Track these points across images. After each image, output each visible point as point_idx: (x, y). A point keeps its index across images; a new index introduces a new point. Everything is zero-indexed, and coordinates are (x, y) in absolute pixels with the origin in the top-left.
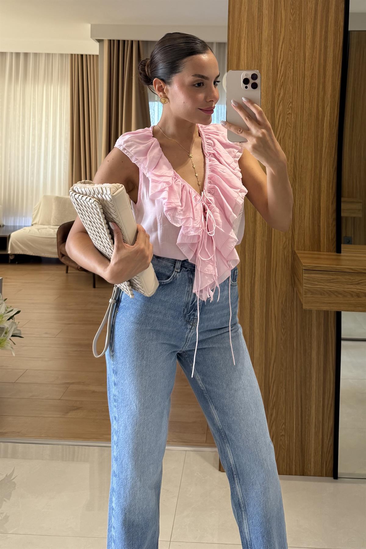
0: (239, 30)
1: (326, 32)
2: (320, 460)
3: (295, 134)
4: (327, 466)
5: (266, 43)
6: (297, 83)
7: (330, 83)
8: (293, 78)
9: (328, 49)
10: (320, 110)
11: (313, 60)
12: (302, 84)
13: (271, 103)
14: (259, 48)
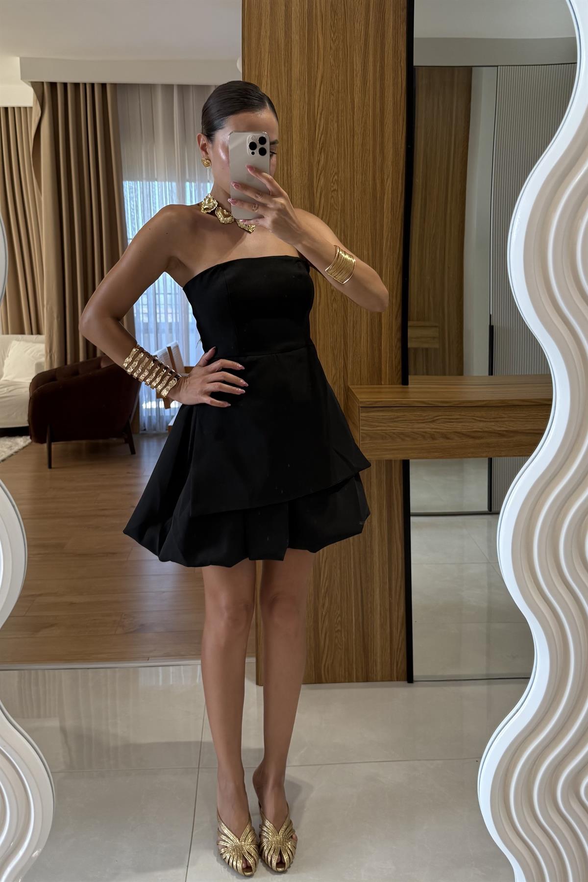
0: (258, 66)
1: (382, 67)
2: (389, 660)
3: (344, 221)
4: (398, 667)
5: (297, 84)
6: (343, 144)
7: (391, 145)
8: (338, 136)
9: (385, 95)
10: (378, 185)
11: (365, 109)
12: (350, 146)
13: (307, 174)
14: (289, 93)
